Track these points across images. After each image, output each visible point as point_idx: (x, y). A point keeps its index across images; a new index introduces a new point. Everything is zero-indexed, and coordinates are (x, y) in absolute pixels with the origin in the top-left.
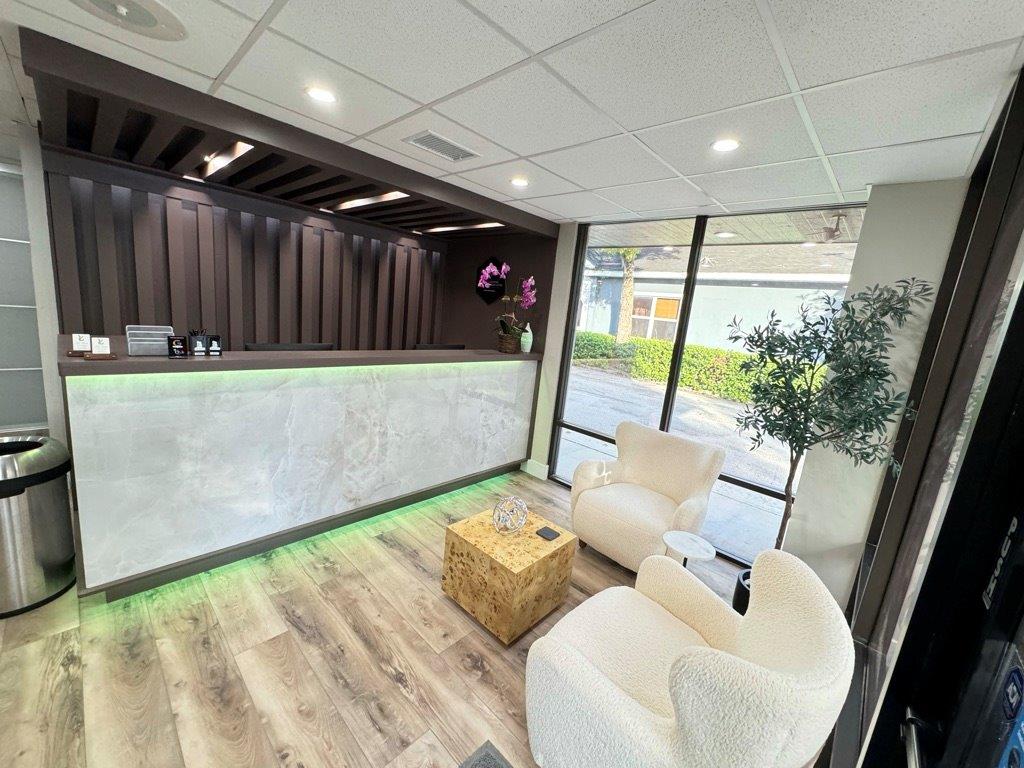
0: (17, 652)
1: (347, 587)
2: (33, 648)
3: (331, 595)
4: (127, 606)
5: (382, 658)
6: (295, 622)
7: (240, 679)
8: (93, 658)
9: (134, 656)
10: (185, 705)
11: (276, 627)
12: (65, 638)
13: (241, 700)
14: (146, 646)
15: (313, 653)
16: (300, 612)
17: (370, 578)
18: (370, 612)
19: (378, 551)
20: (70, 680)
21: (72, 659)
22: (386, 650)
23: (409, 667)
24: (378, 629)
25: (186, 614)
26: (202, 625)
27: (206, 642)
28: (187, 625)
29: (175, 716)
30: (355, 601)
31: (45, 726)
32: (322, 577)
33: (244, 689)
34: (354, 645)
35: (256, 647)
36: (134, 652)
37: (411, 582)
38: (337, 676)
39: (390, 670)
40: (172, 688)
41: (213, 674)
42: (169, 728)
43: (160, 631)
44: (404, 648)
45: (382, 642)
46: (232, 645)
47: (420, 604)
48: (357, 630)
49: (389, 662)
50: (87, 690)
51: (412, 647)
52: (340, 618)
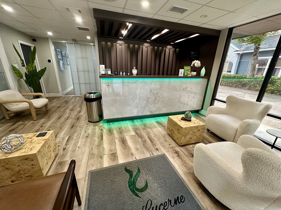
0: (95, 127)
1: (148, 130)
2: (97, 127)
3: (144, 130)
4: (109, 124)
5: (154, 145)
6: (137, 134)
7: (126, 140)
8: (104, 130)
9: (110, 132)
10: (117, 141)
11: (133, 133)
12: (101, 127)
13: (126, 143)
14: (112, 131)
15: (140, 140)
16: (138, 132)
17: (153, 129)
18: (152, 136)
19: (156, 124)
20: (101, 133)
21: (102, 130)
22: (155, 143)
23: (159, 148)
24: (154, 139)
25: (118, 127)
26: (121, 130)
27: (121, 133)
28: (118, 129)
29: (115, 142)
30: (149, 133)
31: (98, 138)
32: (143, 127)
33: (127, 142)
34: (148, 141)
35: (129, 136)
36: (110, 131)
37: (163, 132)
38: (144, 145)
39: (155, 147)
40: (115, 138)
41: (122, 138)
42: (115, 144)
43: (114, 129)
44: (159, 144)
45: (154, 142)
46: (125, 134)
47: (164, 137)
48: (149, 138)
49: (155, 146)
50: (104, 135)
51: (161, 144)
52: (146, 135)
